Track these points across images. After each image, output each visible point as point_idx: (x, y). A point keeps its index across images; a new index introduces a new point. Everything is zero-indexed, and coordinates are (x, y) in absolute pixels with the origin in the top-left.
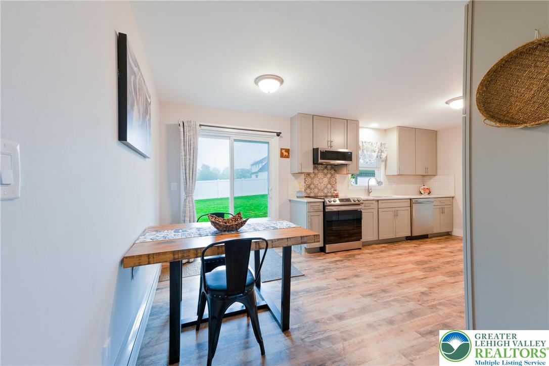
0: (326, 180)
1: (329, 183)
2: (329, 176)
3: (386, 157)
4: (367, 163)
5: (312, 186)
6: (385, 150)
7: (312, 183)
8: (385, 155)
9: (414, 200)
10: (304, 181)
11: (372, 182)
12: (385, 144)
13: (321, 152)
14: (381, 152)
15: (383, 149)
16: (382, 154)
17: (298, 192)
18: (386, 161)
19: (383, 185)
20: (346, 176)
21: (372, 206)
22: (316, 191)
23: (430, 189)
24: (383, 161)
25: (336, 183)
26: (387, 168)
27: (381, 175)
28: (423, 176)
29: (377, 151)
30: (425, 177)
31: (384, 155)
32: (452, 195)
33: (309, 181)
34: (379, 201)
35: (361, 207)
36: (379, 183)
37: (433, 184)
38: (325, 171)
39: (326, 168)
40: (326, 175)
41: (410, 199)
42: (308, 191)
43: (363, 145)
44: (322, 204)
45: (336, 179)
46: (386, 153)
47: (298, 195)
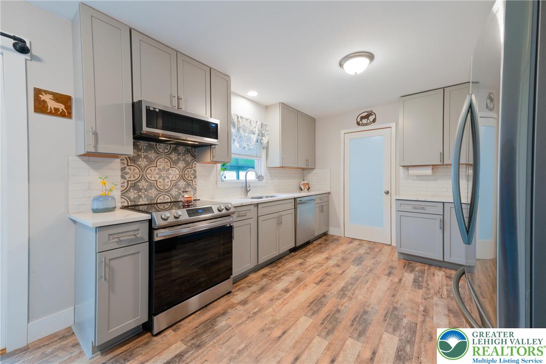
0: (174, 173)
1: (182, 177)
2: (181, 165)
3: (268, 142)
4: (244, 148)
5: (143, 184)
6: (267, 133)
7: (142, 178)
8: (267, 141)
9: (298, 199)
10: (119, 173)
11: (251, 176)
12: (266, 125)
13: (148, 110)
14: (262, 136)
15: (264, 132)
16: (263, 138)
17: (97, 199)
18: (267, 148)
19: (265, 180)
20: (213, 167)
21: (249, 215)
22: (153, 193)
23: (310, 184)
24: (263, 148)
25: (195, 177)
26: (269, 158)
27: (261, 167)
28: (303, 169)
29: (257, 132)
30: (305, 170)
31: (265, 140)
32: (328, 190)
33: (133, 173)
34: (259, 205)
35: (231, 219)
36: (259, 178)
37: (312, 177)
38: (174, 156)
39: (175, 150)
40: (175, 163)
41: (295, 198)
42: (132, 194)
43: (238, 121)
44: (147, 224)
45: (195, 171)
46: (267, 137)
47: (95, 207)
